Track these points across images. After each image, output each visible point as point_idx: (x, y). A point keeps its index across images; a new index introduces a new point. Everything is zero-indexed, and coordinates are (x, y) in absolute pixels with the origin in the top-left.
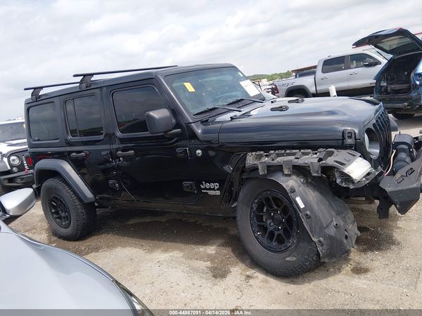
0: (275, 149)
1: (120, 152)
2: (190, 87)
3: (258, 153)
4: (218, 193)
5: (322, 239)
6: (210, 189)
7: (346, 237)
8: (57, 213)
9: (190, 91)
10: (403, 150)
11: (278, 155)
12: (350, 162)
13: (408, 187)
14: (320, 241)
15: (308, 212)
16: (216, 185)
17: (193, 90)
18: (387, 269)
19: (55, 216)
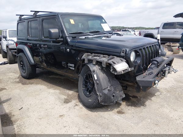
0: (95, 53)
1: (42, 46)
2: (72, 22)
3: (88, 54)
4: (73, 69)
5: (101, 94)
6: (71, 67)
7: (113, 96)
8: (22, 67)
9: (72, 23)
10: (154, 64)
11: (95, 56)
12: (118, 63)
13: (147, 80)
14: (100, 95)
15: (98, 82)
16: (73, 65)
17: (74, 23)
19: (22, 68)
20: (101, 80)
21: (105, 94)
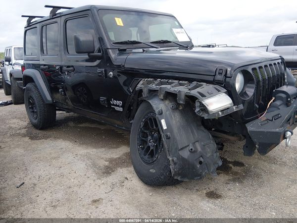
1: (65, 68)
2: (119, 22)
3: (149, 79)
4: (121, 109)
5: (175, 159)
6: (116, 105)
7: (201, 163)
8: (32, 108)
9: (118, 24)
10: (281, 98)
12: (211, 95)
14: (173, 160)
15: (168, 134)
16: (120, 103)
17: (122, 25)
18: (237, 200)
19: (31, 110)
20: (175, 131)
21: (183, 159)
